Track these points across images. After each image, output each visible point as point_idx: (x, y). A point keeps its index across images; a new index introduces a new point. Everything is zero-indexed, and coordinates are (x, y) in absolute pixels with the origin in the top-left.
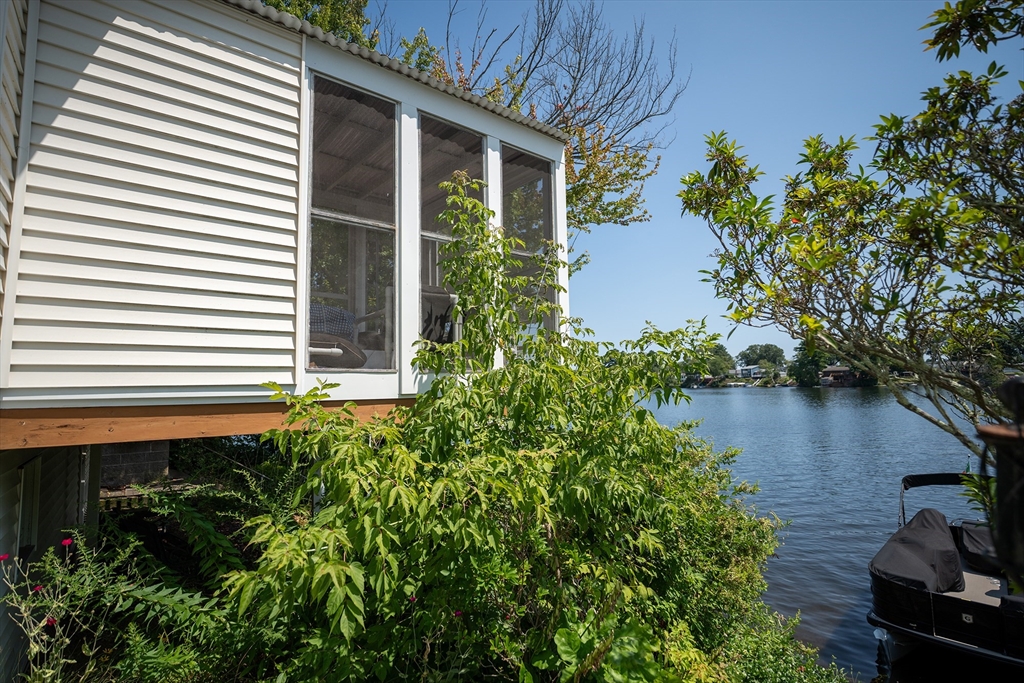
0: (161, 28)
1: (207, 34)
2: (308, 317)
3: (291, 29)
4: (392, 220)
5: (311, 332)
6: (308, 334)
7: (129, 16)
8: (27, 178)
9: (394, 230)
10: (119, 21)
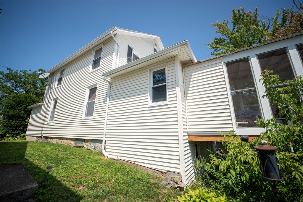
0: (198, 71)
1: (204, 68)
2: (235, 115)
3: (219, 57)
4: (254, 86)
5: (236, 118)
6: (235, 119)
7: (194, 72)
8: (187, 101)
9: (256, 89)
10: (193, 74)
